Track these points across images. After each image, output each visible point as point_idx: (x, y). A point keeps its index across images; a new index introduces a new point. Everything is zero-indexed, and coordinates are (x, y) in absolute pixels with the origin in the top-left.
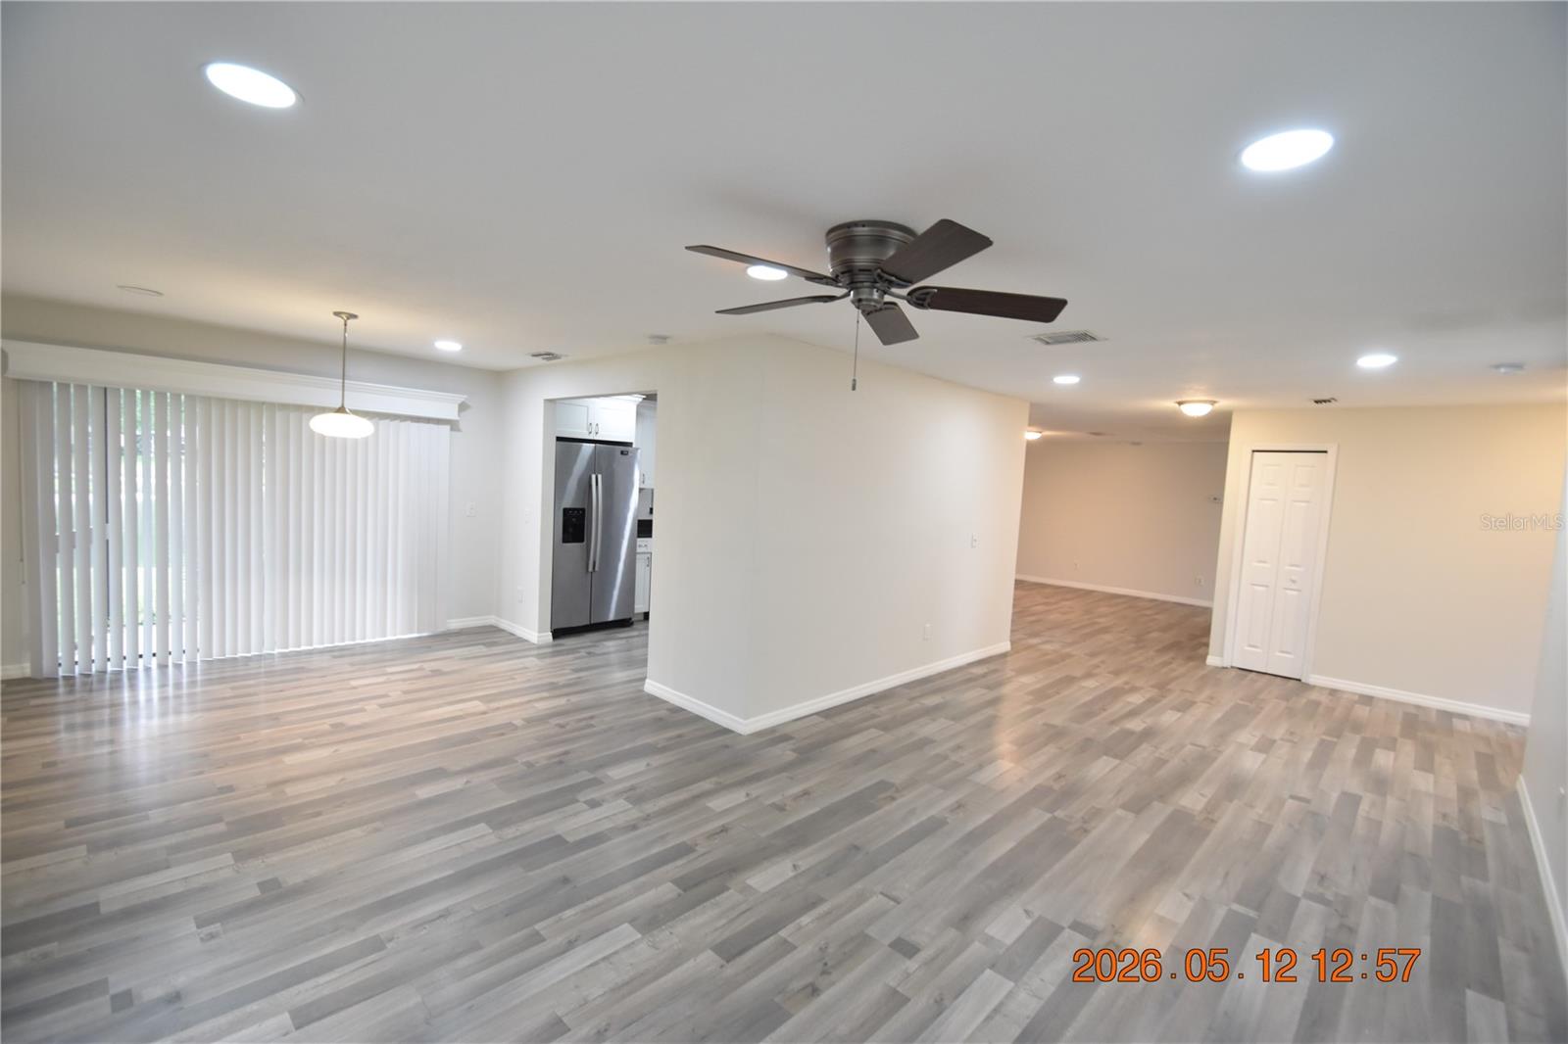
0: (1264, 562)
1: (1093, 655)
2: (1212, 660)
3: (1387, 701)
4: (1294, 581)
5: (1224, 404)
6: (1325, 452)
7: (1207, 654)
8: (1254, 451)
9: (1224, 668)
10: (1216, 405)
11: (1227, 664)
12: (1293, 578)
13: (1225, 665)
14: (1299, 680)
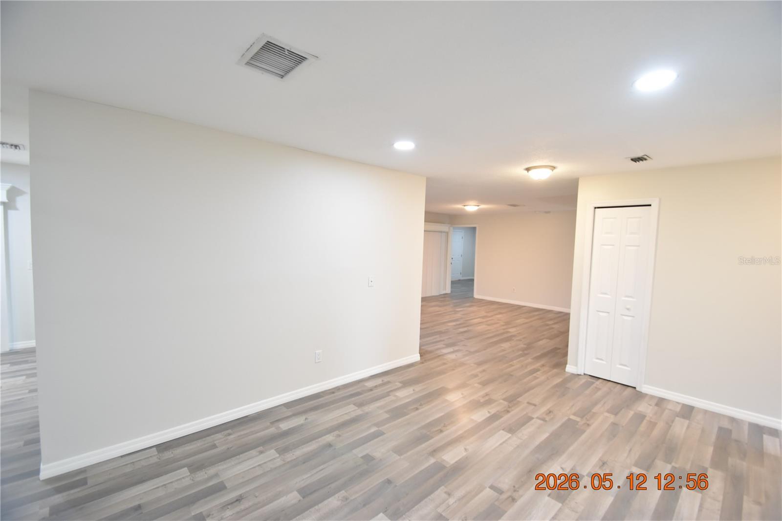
0: (606, 294)
1: (479, 364)
2: (570, 369)
3: (706, 412)
4: (628, 309)
5: (564, 169)
6: (650, 205)
7: (566, 364)
8: (595, 208)
9: (578, 375)
10: (555, 171)
11: (581, 372)
12: (628, 307)
13: (579, 373)
14: (635, 388)
